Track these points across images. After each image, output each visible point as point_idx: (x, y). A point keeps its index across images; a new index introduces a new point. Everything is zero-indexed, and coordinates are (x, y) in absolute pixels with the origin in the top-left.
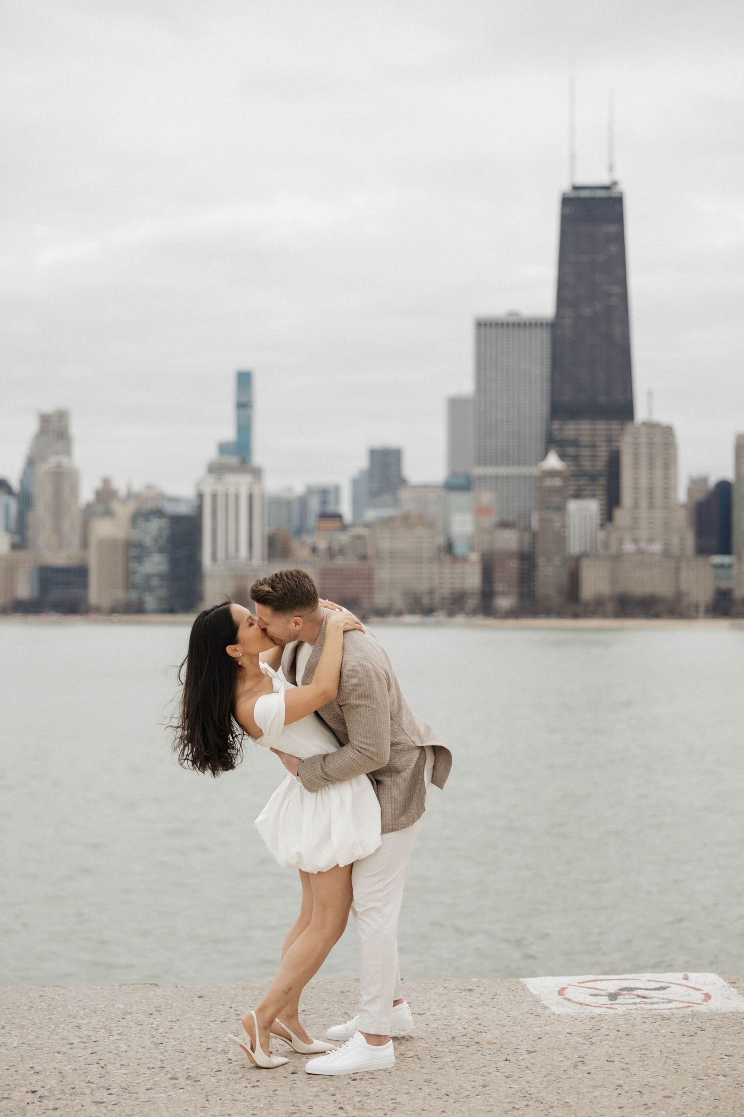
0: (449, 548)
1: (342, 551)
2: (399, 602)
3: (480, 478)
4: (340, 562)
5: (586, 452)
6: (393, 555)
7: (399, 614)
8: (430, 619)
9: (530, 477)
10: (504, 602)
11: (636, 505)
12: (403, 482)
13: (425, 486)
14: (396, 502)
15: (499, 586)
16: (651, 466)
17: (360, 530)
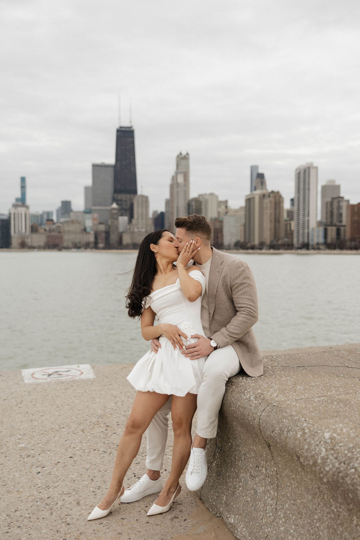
0: (85, 230)
1: (53, 230)
2: (70, 245)
3: (94, 210)
4: (53, 234)
5: (124, 203)
6: (69, 232)
7: (71, 248)
8: (80, 250)
9: (108, 210)
10: (101, 245)
11: (138, 218)
12: (71, 211)
13: (78, 212)
14: (69, 216)
15: (99, 241)
16: (142, 207)
17: (59, 225)
